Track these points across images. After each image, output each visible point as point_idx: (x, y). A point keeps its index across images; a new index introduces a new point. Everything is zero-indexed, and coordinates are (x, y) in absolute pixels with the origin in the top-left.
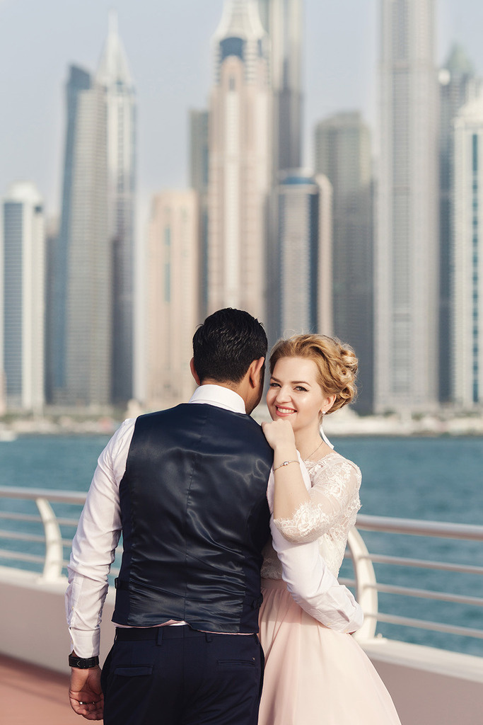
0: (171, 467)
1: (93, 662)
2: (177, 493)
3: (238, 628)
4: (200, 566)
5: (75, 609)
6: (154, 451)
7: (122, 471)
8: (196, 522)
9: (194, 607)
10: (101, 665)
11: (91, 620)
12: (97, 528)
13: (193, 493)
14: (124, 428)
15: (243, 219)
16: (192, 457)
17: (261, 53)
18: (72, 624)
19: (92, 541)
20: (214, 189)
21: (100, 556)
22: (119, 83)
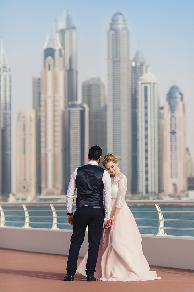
0: (84, 176)
1: (72, 214)
2: (86, 181)
3: (98, 206)
4: (91, 195)
5: (68, 204)
6: (81, 174)
7: (75, 178)
8: (90, 187)
9: (90, 202)
10: (73, 215)
11: (71, 206)
12: (71, 189)
13: (89, 181)
14: (75, 170)
15: (54, 121)
16: (88, 174)
17: (61, 55)
18: (67, 207)
19: (70, 191)
20: (43, 109)
21: (72, 194)
22: (5, 67)
